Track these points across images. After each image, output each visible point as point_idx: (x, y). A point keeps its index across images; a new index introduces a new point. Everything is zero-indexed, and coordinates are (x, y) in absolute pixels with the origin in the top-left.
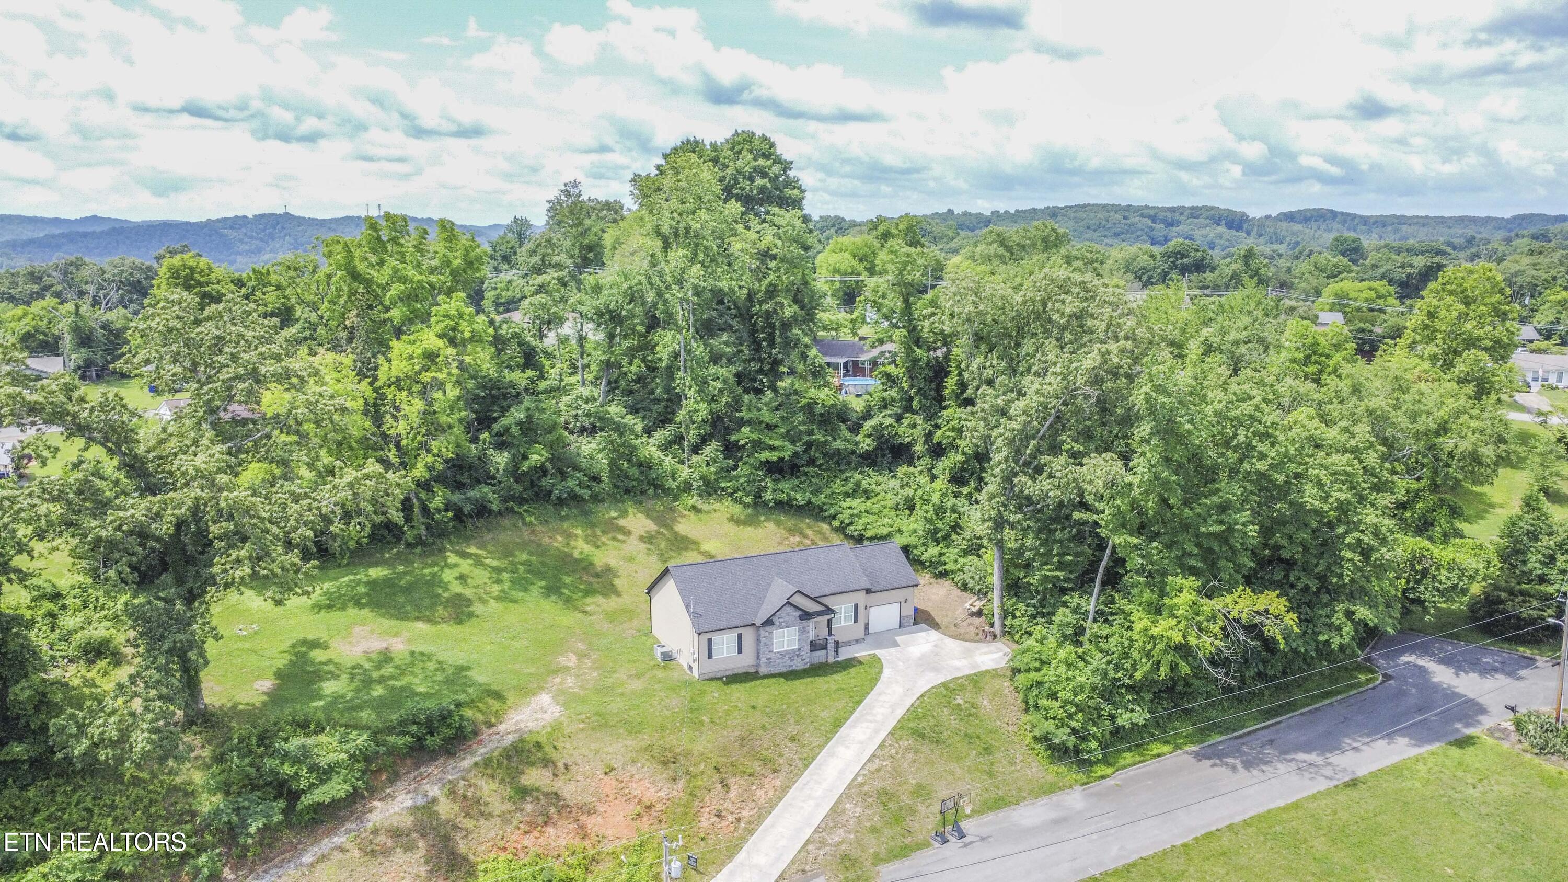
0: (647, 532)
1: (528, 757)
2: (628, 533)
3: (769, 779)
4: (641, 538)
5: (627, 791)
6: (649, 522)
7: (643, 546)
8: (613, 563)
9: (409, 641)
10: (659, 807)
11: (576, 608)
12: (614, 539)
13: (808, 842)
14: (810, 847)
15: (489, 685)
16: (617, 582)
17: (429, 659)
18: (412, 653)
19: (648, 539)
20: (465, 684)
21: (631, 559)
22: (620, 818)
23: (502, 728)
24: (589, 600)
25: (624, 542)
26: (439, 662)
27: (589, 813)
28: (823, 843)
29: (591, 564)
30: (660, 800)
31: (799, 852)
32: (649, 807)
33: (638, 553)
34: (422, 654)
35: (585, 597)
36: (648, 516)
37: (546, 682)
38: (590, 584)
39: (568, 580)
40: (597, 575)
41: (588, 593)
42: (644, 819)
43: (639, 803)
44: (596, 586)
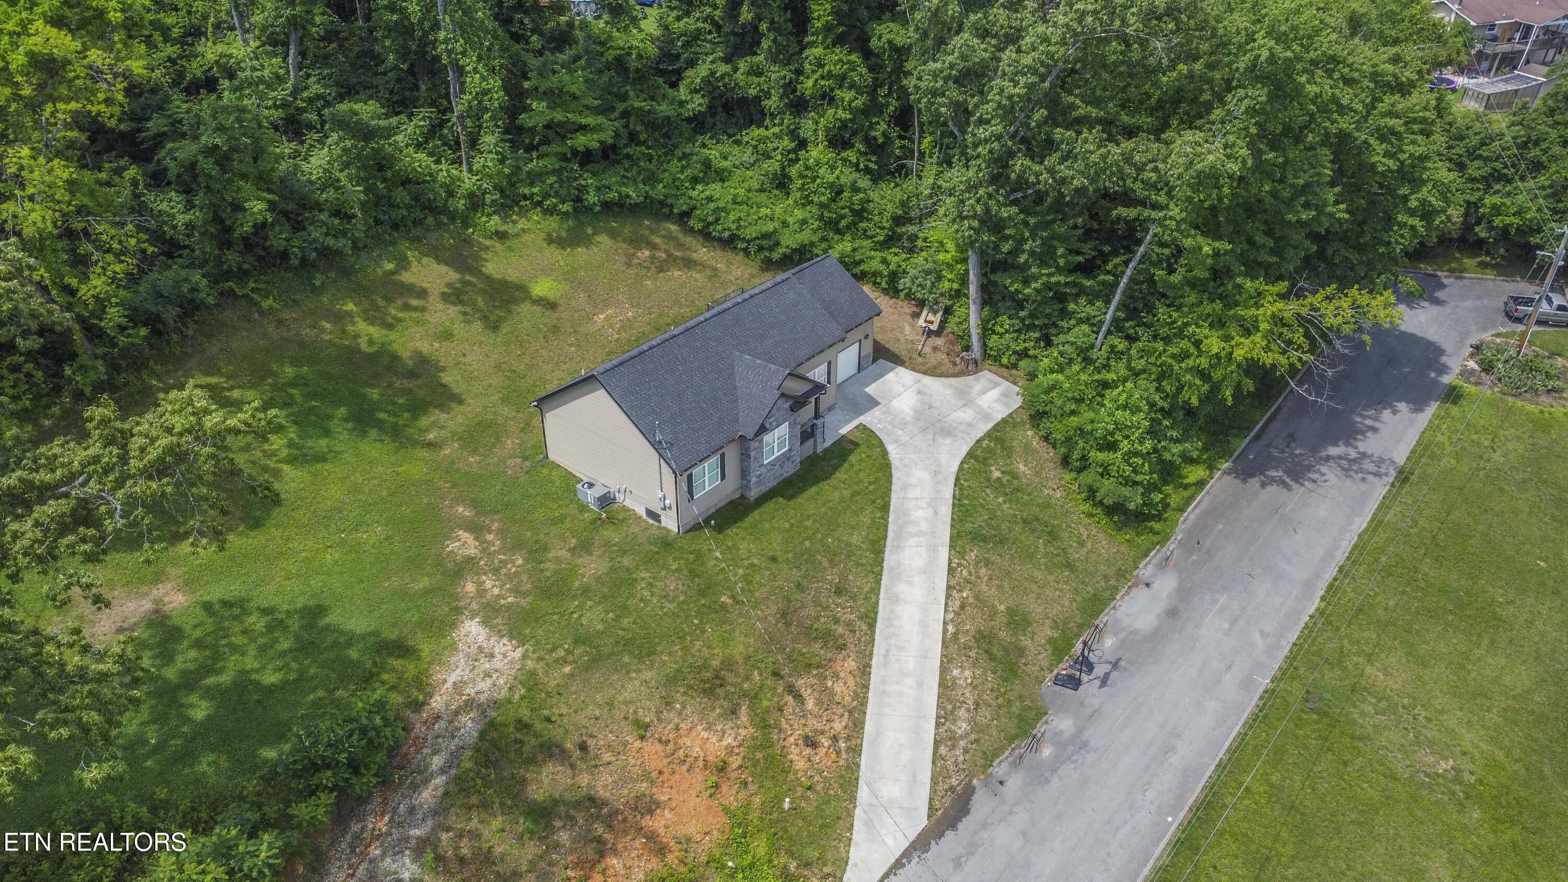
0: (449, 285)
1: (519, 751)
2: (422, 293)
3: (839, 663)
4: (445, 297)
5: (681, 753)
6: (443, 269)
7: (453, 310)
8: (424, 347)
9: (189, 584)
10: (735, 762)
11: (415, 443)
12: (407, 307)
13: (937, 744)
14: (943, 750)
15: (376, 633)
16: (446, 378)
17: (245, 612)
18: (207, 607)
19: (454, 296)
20: (335, 644)
21: (447, 336)
22: (693, 801)
23: (437, 703)
24: (424, 421)
25: (423, 309)
26: (265, 611)
27: (651, 812)
28: (953, 739)
29: (395, 357)
30: (730, 750)
31: (934, 762)
32: (722, 768)
33: (452, 322)
34: (225, 604)
35: (415, 418)
36: (439, 260)
37: (455, 597)
38: (409, 392)
39: (374, 394)
40: (412, 374)
41: (417, 408)
42: (724, 788)
43: (705, 767)
44: (421, 393)
